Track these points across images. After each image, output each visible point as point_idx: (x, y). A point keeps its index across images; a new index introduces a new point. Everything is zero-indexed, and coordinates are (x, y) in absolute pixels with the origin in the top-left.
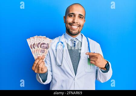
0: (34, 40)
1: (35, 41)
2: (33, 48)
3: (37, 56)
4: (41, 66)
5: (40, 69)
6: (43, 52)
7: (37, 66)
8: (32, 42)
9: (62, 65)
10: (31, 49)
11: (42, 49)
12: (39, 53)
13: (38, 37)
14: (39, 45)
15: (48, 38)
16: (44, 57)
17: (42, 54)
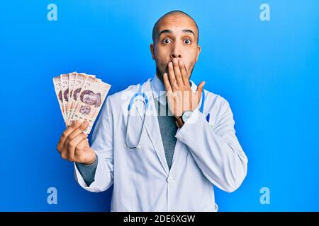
0: (67, 81)
1: (71, 83)
2: (64, 100)
3: (70, 119)
6: (86, 111)
8: (63, 84)
10: (60, 102)
11: (84, 105)
12: (78, 113)
13: (77, 74)
14: (79, 95)
15: (100, 80)
16: (87, 124)
17: (83, 116)
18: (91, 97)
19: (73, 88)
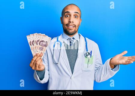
0: (33, 37)
1: (35, 38)
2: (32, 45)
3: (35, 53)
4: (38, 63)
5: (38, 66)
7: (35, 62)
8: (31, 38)
9: (59, 63)
10: (30, 46)
11: (41, 46)
12: (38, 50)
13: (38, 34)
14: (38, 43)
15: (47, 36)
16: (42, 54)
17: (40, 51)
18: (43, 43)
19: (36, 40)
